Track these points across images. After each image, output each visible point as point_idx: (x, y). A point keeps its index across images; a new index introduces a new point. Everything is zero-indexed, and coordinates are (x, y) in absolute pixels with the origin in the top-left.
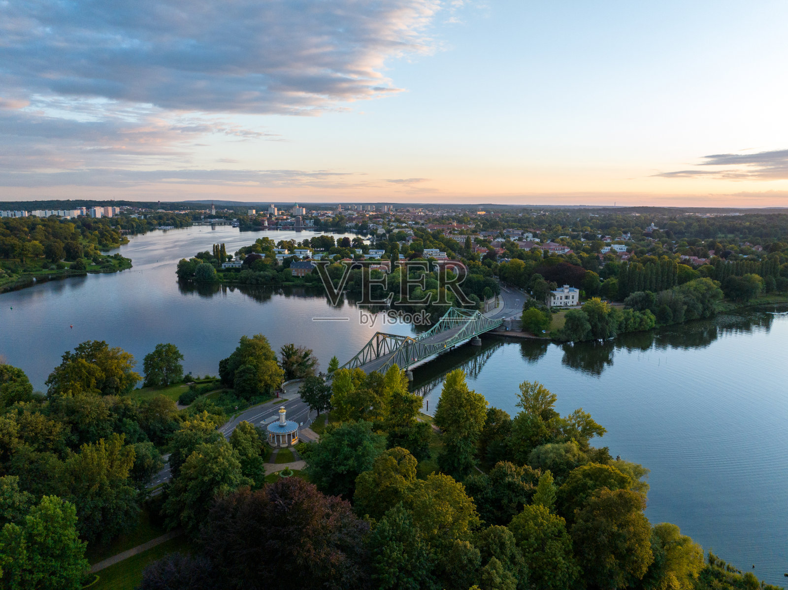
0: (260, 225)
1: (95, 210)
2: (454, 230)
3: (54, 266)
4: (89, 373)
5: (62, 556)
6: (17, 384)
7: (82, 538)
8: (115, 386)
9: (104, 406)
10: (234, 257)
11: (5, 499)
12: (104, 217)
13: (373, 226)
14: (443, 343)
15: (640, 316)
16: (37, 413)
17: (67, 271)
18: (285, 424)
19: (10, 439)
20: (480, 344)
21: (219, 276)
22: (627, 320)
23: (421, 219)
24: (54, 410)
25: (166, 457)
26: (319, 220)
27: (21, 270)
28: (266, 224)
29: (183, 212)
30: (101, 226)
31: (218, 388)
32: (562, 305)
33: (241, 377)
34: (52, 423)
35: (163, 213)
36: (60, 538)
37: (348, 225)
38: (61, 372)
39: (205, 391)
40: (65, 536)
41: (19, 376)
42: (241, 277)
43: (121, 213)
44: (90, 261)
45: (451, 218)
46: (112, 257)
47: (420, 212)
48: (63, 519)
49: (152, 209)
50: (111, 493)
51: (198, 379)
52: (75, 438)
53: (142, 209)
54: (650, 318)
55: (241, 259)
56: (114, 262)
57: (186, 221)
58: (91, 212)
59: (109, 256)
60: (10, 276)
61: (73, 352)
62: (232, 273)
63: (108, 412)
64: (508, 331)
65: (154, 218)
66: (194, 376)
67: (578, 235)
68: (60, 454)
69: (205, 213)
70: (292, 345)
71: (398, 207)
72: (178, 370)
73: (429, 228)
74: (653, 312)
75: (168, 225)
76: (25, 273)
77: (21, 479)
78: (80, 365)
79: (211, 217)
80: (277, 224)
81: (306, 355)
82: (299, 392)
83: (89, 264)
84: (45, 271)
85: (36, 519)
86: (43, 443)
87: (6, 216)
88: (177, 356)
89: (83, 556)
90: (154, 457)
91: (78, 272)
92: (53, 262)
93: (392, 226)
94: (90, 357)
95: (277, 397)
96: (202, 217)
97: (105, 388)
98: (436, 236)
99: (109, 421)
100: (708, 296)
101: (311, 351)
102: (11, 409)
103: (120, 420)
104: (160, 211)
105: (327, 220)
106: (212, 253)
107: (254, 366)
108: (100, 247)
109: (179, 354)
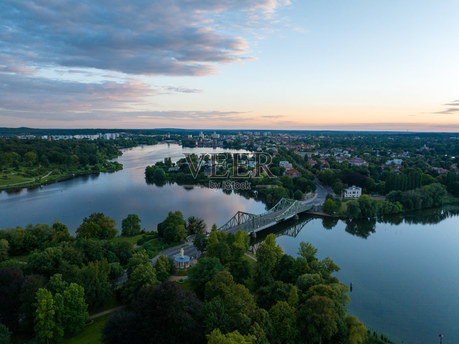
0: (194, 144)
1: (106, 135)
2: (302, 149)
3: (84, 168)
4: (95, 229)
5: (77, 309)
6: (63, 232)
7: (86, 302)
8: (107, 235)
9: (100, 245)
10: (176, 164)
11: (56, 284)
12: (111, 139)
13: (256, 145)
14: (275, 218)
15: (393, 205)
16: (71, 247)
17: (90, 171)
18: (183, 257)
19: (59, 258)
20: (298, 218)
21: (166, 175)
22: (384, 207)
23: (285, 141)
24: (78, 246)
25: (126, 271)
26: (226, 141)
27: (67, 170)
28: (197, 143)
29: (152, 136)
30: (109, 145)
31: (156, 237)
32: (351, 197)
33: (166, 232)
34: (77, 251)
35: (142, 136)
36: (77, 301)
37: (242, 144)
38: (82, 228)
39: (150, 238)
40: (79, 300)
41: (64, 228)
42: (178, 176)
43: (120, 136)
44: (102, 165)
45: (303, 140)
46: (113, 163)
47: (286, 136)
48: (79, 293)
49: (136, 134)
50: (99, 284)
51: (148, 232)
52: (86, 259)
53: (131, 134)
54: (399, 207)
55: (179, 166)
56: (114, 166)
57: (154, 142)
58: (104, 136)
59: (111, 162)
60: (62, 174)
61: (88, 218)
62: (173, 174)
63: (102, 248)
64: (315, 211)
65: (137, 140)
66: (146, 231)
67: (376, 152)
68: (80, 266)
69: (165, 136)
70: (194, 217)
71: (274, 132)
72: (138, 227)
73: (287, 147)
74: (401, 203)
75: (144, 144)
76: (70, 172)
77: (63, 276)
78: (91, 224)
79: (168, 139)
80: (202, 144)
81: (201, 222)
82: (192, 242)
83: (101, 167)
84: (79, 171)
85: (68, 292)
86: (73, 261)
87: (61, 138)
88: (138, 220)
89: (86, 310)
90: (120, 269)
91: (95, 172)
92: (84, 166)
93: (267, 145)
94: (96, 220)
95: (184, 243)
96: (163, 139)
97: (102, 235)
98: (289, 153)
99: (102, 252)
100: (437, 194)
101: (203, 220)
102: (60, 244)
103: (107, 252)
104: (141, 135)
105: (231, 142)
106: (164, 162)
107: (173, 227)
108: (107, 157)
109: (139, 220)
